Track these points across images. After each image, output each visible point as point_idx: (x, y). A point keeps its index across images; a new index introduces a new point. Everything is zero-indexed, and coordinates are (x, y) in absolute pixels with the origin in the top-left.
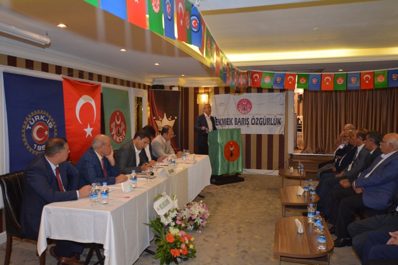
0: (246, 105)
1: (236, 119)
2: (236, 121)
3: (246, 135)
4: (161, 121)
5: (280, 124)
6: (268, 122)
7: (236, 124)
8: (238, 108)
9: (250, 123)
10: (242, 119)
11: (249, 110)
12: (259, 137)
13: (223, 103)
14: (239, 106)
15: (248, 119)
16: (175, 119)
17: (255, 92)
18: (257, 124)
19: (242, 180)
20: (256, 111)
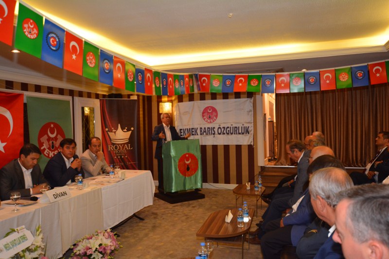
0: (211, 113)
1: (201, 128)
2: (201, 131)
3: (213, 145)
4: (115, 132)
5: (248, 133)
6: (235, 131)
7: (201, 134)
8: (203, 116)
9: (216, 133)
10: (208, 128)
11: (215, 118)
12: (227, 148)
13: (187, 112)
14: (204, 114)
15: (214, 128)
16: (131, 130)
17: (220, 99)
18: (224, 134)
19: (203, 196)
20: (222, 120)
